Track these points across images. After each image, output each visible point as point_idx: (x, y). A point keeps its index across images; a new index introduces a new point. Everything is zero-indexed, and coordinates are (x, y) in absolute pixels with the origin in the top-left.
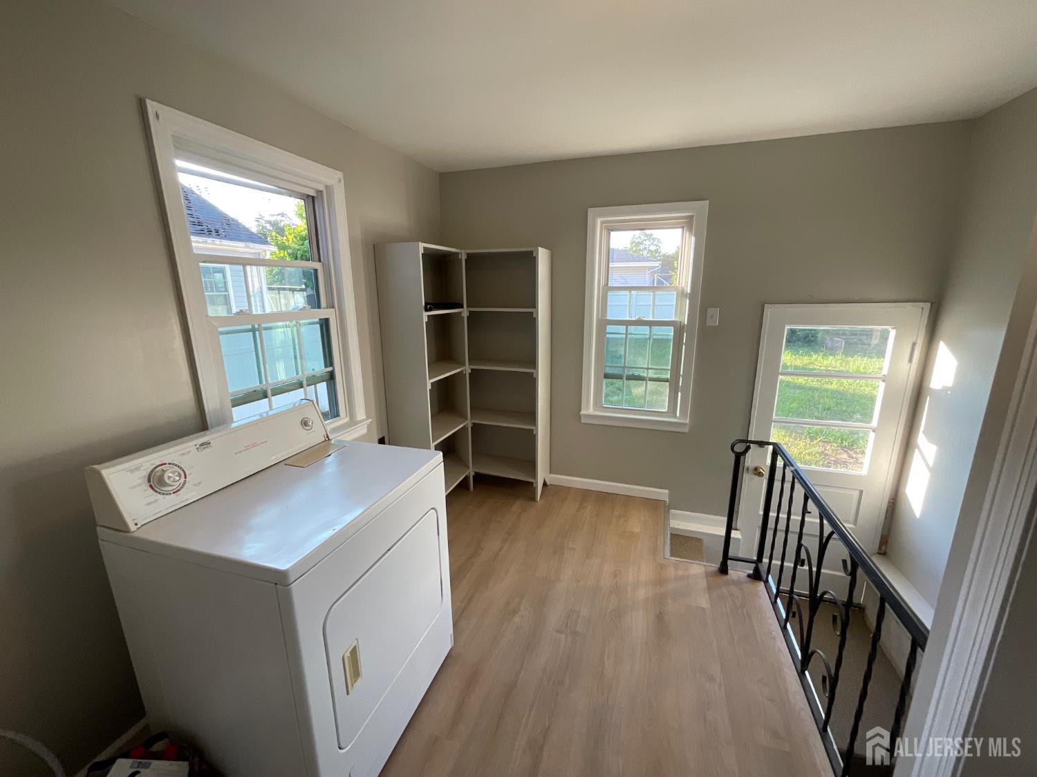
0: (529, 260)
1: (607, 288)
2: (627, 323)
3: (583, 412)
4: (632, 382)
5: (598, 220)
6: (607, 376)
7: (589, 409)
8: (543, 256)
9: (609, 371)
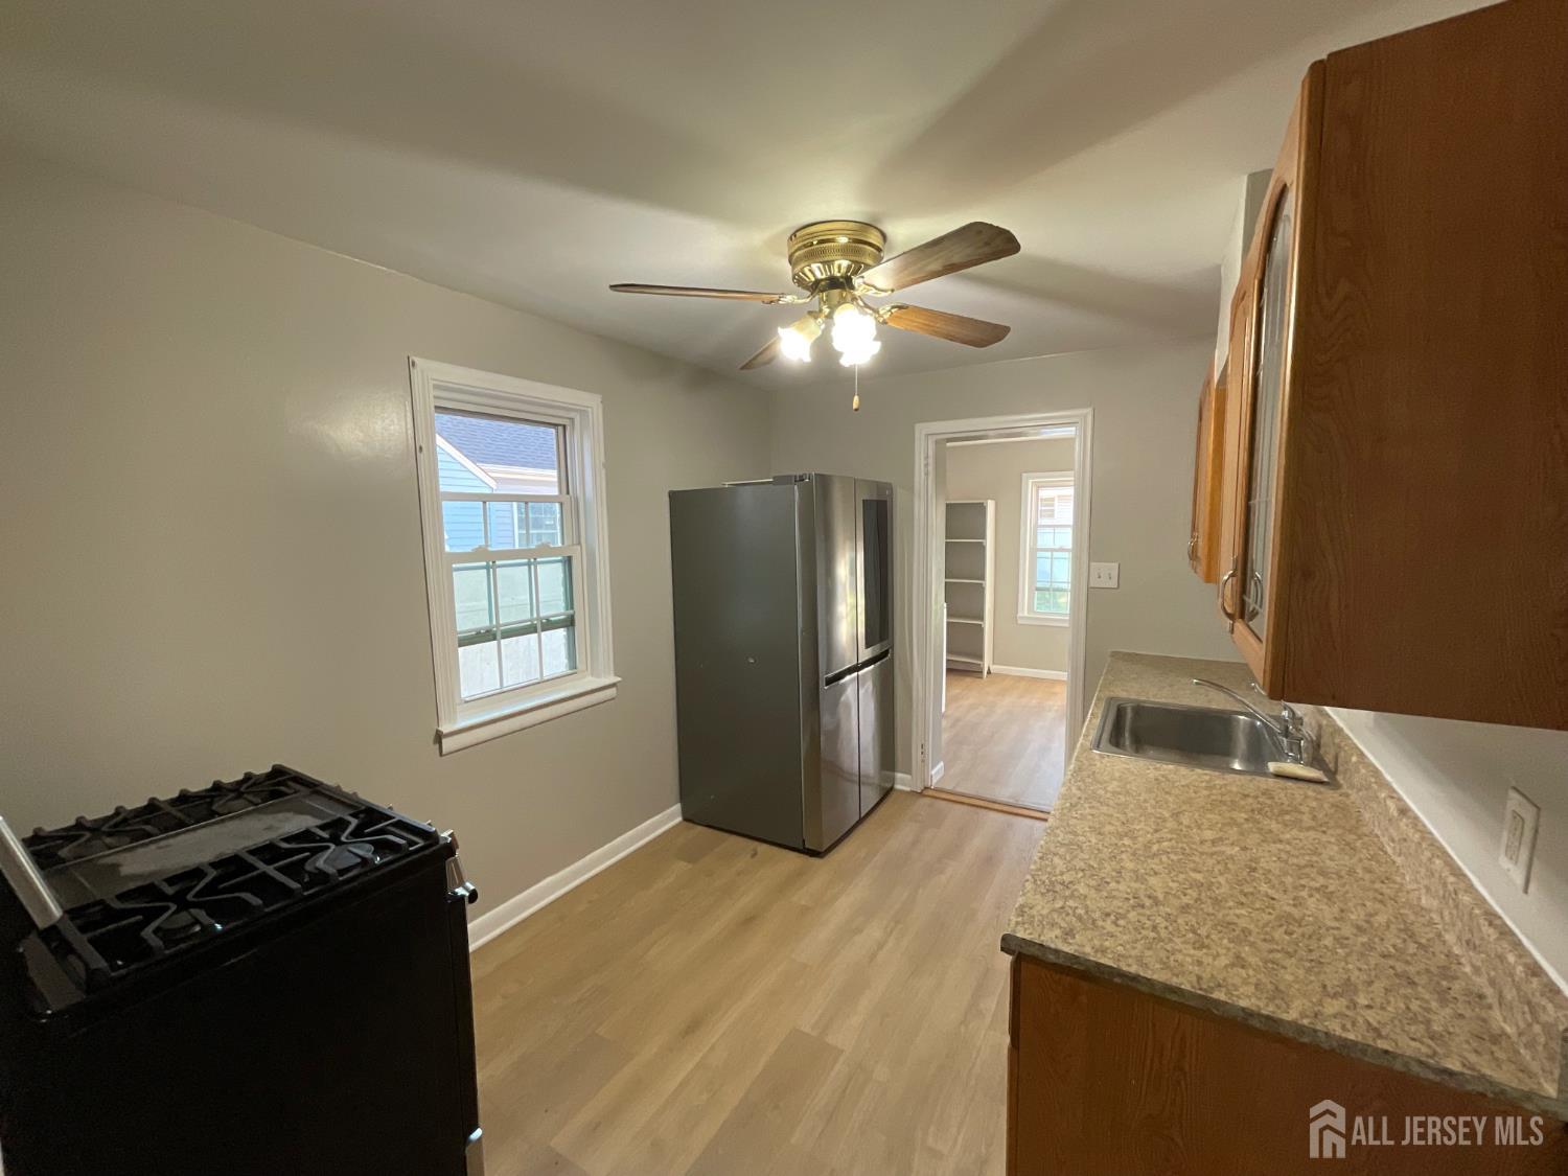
0: (981, 509)
1: (1037, 526)
2: (1052, 550)
3: (1020, 614)
4: (1058, 593)
5: (1029, 482)
6: (1038, 589)
7: (1024, 612)
8: (991, 506)
9: (1039, 585)
